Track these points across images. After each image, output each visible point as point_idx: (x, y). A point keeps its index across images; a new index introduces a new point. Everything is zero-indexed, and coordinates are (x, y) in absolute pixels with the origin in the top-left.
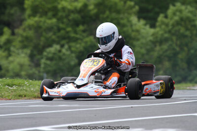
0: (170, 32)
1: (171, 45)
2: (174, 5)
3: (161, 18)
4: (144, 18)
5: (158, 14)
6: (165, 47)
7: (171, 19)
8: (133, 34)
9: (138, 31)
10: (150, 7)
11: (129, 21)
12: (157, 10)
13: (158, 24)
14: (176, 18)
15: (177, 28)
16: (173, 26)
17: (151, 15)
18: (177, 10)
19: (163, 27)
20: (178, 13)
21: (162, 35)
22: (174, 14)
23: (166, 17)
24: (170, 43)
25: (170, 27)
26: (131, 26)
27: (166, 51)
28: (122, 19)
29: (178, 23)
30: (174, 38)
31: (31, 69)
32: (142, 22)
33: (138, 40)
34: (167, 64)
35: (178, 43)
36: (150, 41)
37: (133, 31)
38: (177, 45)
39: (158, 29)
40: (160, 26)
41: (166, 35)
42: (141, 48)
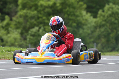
0: (105, 21)
1: (106, 29)
2: (108, 5)
3: (100, 12)
4: (90, 12)
5: (98, 10)
6: (102, 29)
7: (107, 13)
8: (83, 22)
9: (86, 20)
10: (94, 5)
11: (81, 14)
12: (98, 7)
13: (98, 16)
14: (110, 12)
15: (110, 18)
16: (108, 17)
17: (94, 10)
18: (110, 8)
19: (102, 17)
20: (111, 10)
21: (101, 22)
22: (108, 10)
23: (103, 11)
24: (106, 27)
25: (106, 18)
26: (82, 16)
27: (103, 32)
28: (76, 12)
29: (110, 16)
30: (108, 25)
31: (21, 41)
32: (89, 14)
33: (86, 25)
34: (103, 40)
35: (111, 27)
36: (93, 26)
37: (83, 20)
38: (109, 28)
39: (98, 19)
40: (100, 17)
41: (104, 23)
42: (88, 30)
